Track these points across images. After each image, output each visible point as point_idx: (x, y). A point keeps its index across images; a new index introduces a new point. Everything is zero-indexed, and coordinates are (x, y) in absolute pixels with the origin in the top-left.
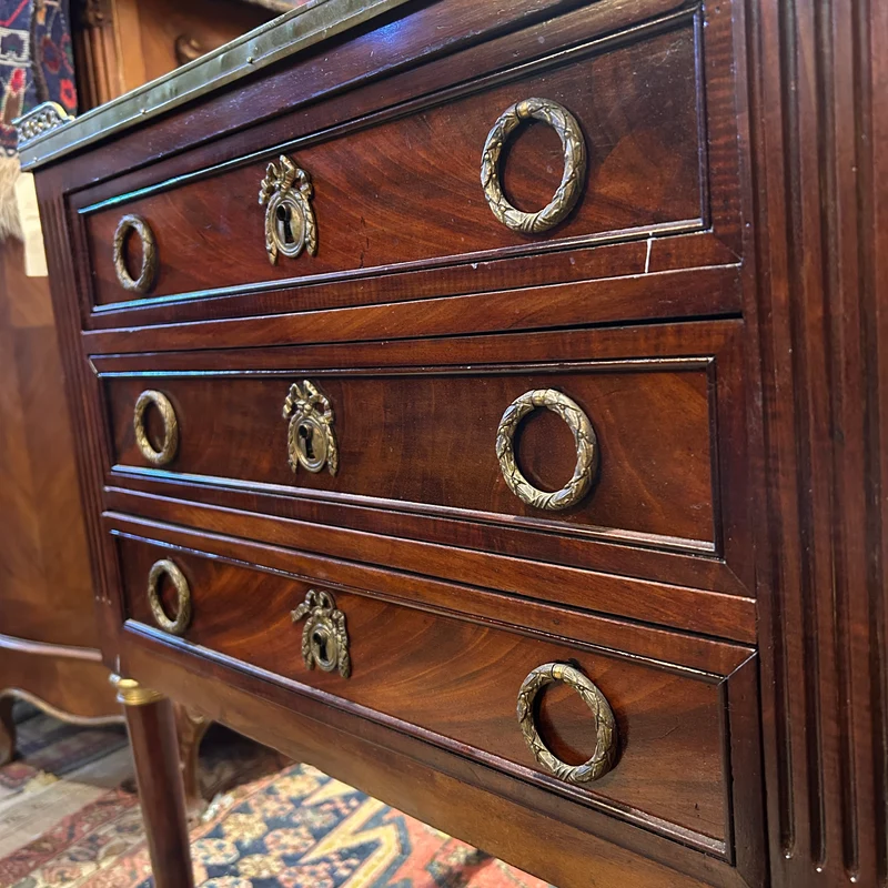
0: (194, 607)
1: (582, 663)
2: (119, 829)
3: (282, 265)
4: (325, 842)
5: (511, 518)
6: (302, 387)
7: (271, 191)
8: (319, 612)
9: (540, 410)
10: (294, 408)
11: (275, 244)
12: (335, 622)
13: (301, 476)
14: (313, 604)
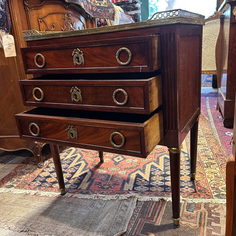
0: (41, 131)
1: (120, 131)
2: (27, 170)
3: (77, 66)
4: (71, 165)
5: (115, 107)
6: (75, 87)
7: (75, 54)
8: (71, 129)
9: (120, 92)
10: (73, 91)
11: (75, 62)
12: (75, 130)
13: (74, 102)
14: (70, 128)
